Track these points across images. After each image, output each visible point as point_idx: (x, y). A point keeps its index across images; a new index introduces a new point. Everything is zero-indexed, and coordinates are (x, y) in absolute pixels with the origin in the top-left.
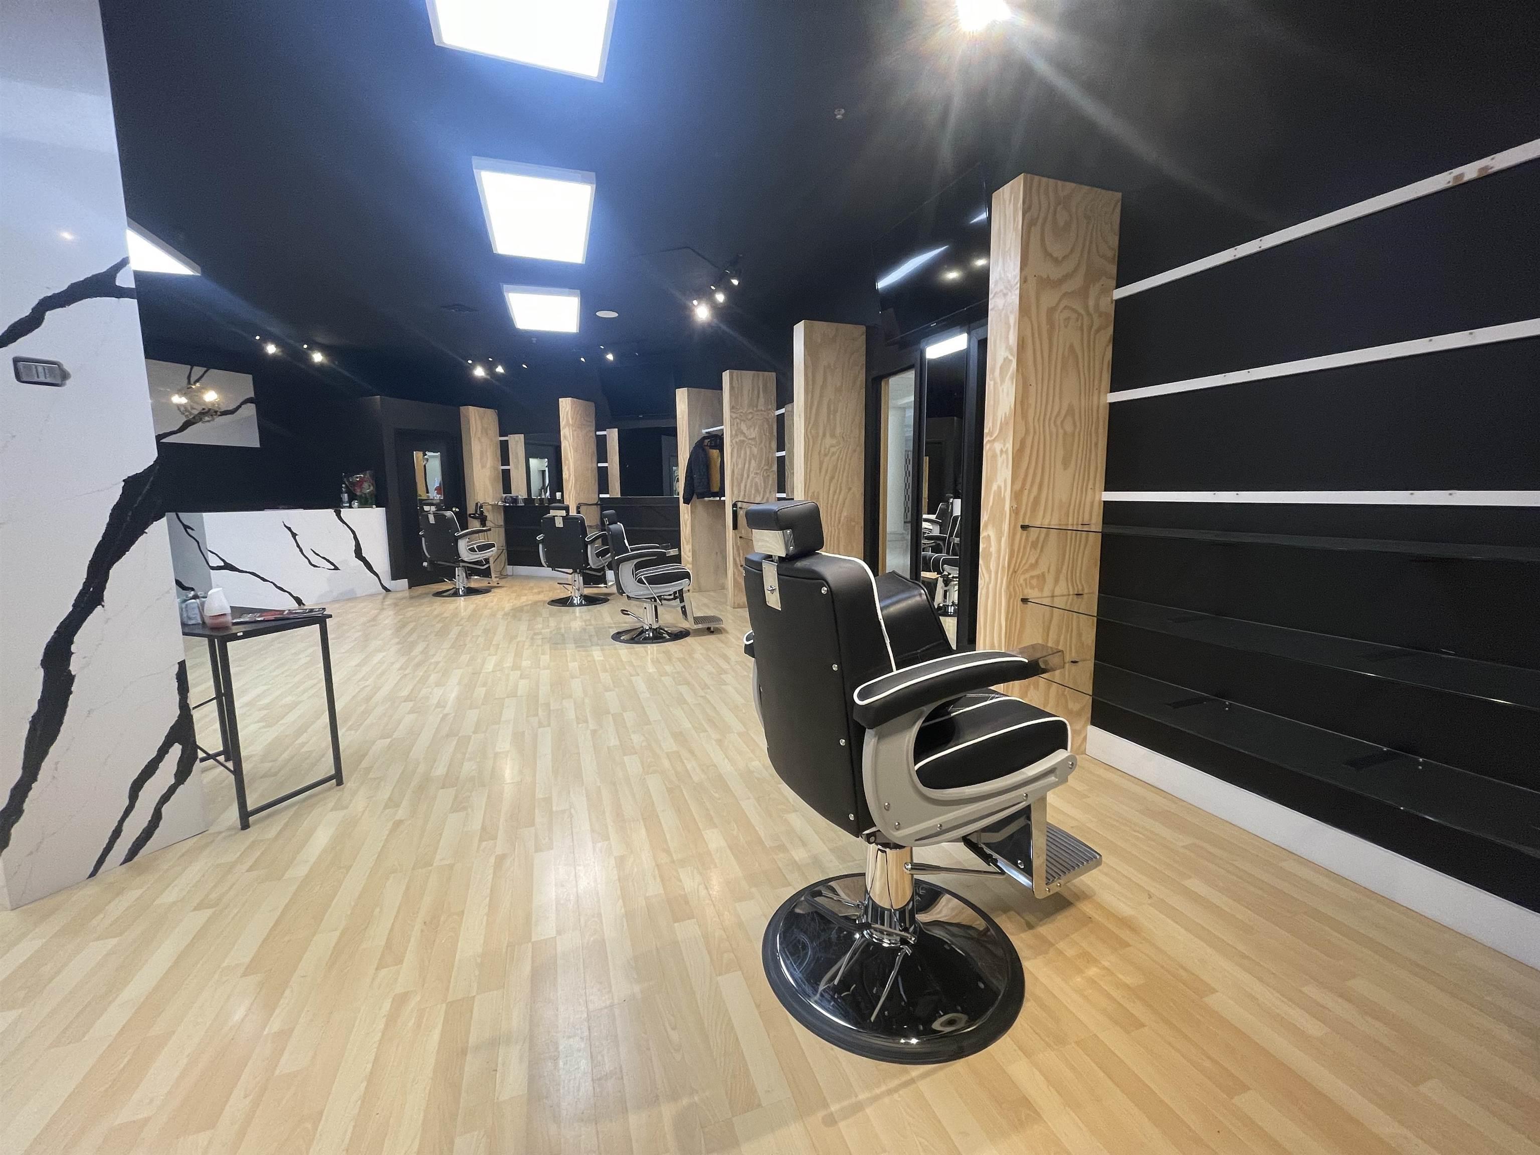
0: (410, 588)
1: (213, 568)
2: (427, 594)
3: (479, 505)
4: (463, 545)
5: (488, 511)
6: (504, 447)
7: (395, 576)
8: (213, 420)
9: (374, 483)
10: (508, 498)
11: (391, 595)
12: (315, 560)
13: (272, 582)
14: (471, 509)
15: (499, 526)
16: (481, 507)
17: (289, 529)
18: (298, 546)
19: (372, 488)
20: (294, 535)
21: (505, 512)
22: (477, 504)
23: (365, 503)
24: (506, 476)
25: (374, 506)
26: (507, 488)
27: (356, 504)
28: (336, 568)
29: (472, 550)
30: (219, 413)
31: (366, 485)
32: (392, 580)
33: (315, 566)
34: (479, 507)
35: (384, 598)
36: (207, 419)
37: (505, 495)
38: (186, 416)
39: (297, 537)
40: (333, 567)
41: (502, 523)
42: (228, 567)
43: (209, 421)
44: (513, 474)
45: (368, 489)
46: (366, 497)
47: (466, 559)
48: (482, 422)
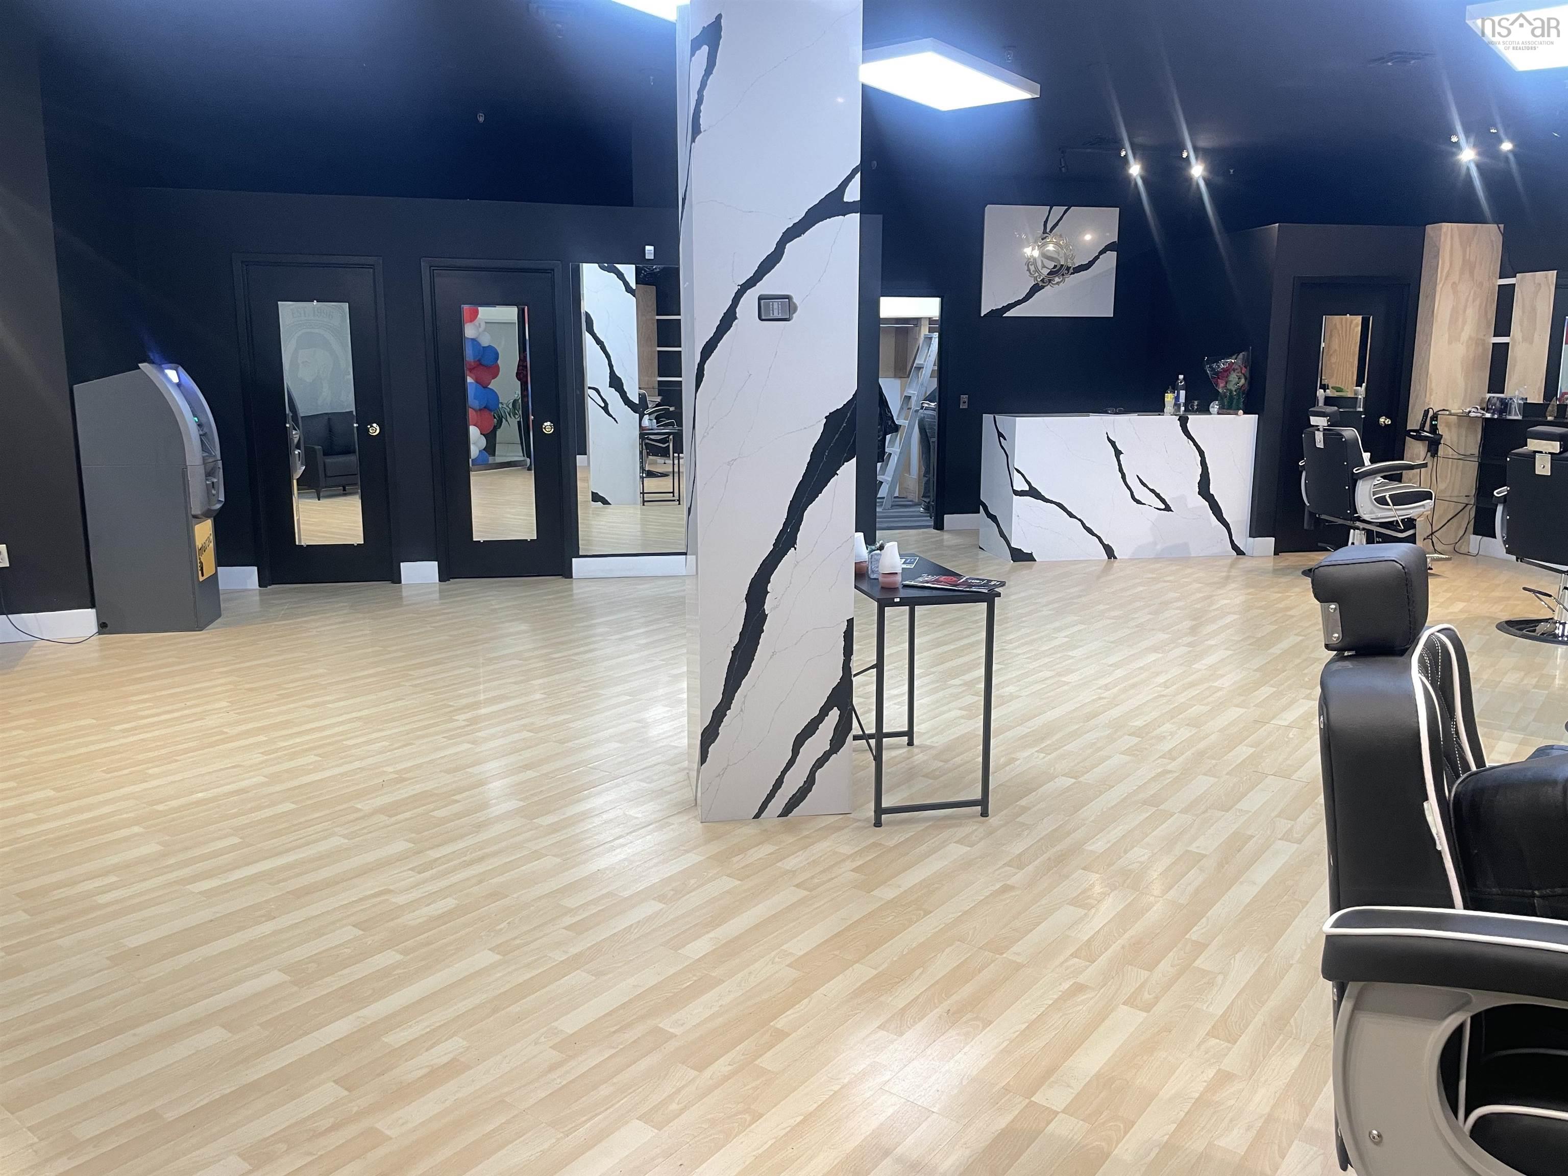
0: (1276, 553)
1: (1017, 493)
2: (1295, 568)
3: (1431, 413)
4: (1364, 493)
5: (1448, 425)
6: (1506, 298)
7: (1257, 530)
8: (1063, 281)
9: (1248, 375)
10: (1495, 400)
11: (1244, 562)
12: (1141, 493)
13: (1080, 520)
14: (1413, 422)
15: (1465, 457)
16: (1435, 417)
17: (1113, 444)
18: (1121, 470)
19: (1243, 381)
20: (1118, 453)
21: (1485, 430)
22: (1426, 412)
23: (1228, 408)
24: (1500, 356)
25: (1241, 412)
26: (1497, 381)
27: (1215, 407)
28: (1168, 508)
29: (1382, 501)
30: (1071, 270)
31: (1233, 377)
32: (1250, 536)
33: (1138, 502)
34: (1432, 418)
35: (1232, 566)
36: (1057, 280)
37: (1489, 395)
38: (1036, 278)
39: (1121, 456)
40: (1163, 507)
41: (1475, 450)
42: (1033, 493)
43: (1058, 283)
44: (1514, 354)
45: (1236, 381)
46: (1231, 396)
47: (1366, 517)
48: (1464, 252)
